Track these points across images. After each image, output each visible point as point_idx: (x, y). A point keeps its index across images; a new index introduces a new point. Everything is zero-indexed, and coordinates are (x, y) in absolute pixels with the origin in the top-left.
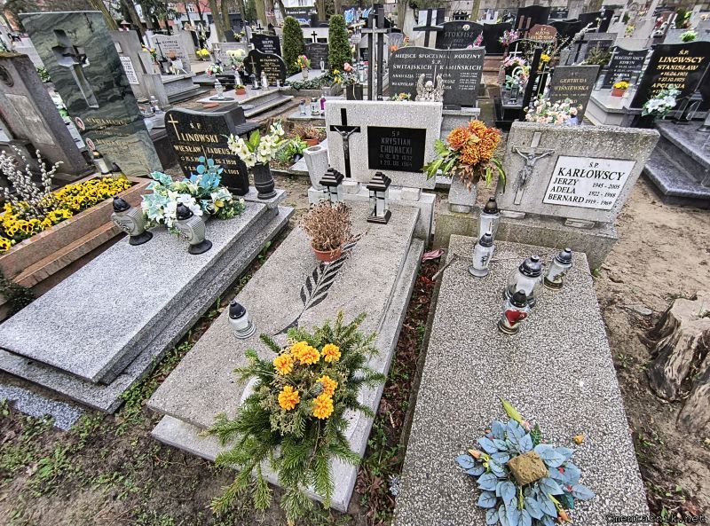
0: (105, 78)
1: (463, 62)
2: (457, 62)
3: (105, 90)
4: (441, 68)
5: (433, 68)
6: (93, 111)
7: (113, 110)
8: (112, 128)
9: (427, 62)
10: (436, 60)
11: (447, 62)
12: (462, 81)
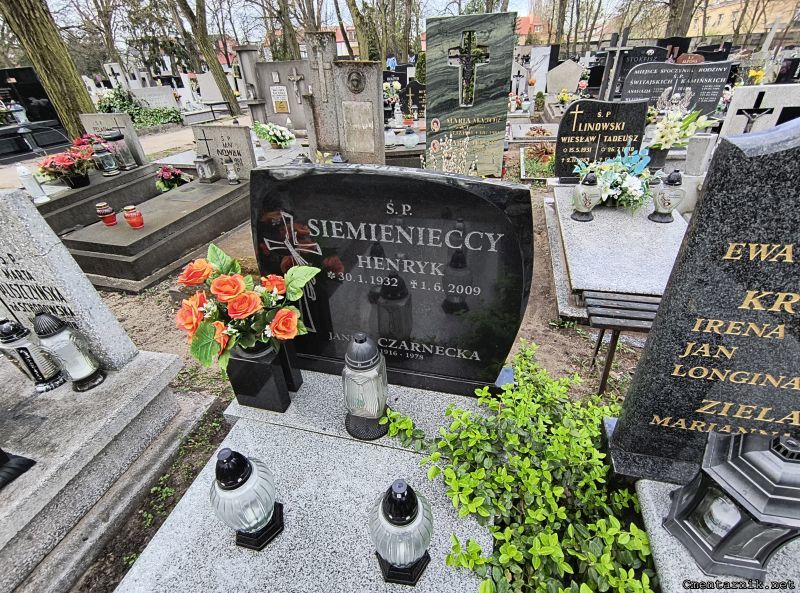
0: (499, 76)
1: (707, 75)
2: (700, 75)
3: (492, 87)
4: (683, 81)
5: (674, 82)
6: (462, 111)
7: (490, 108)
8: (476, 127)
9: (670, 76)
10: (678, 75)
11: (690, 76)
12: (703, 94)
